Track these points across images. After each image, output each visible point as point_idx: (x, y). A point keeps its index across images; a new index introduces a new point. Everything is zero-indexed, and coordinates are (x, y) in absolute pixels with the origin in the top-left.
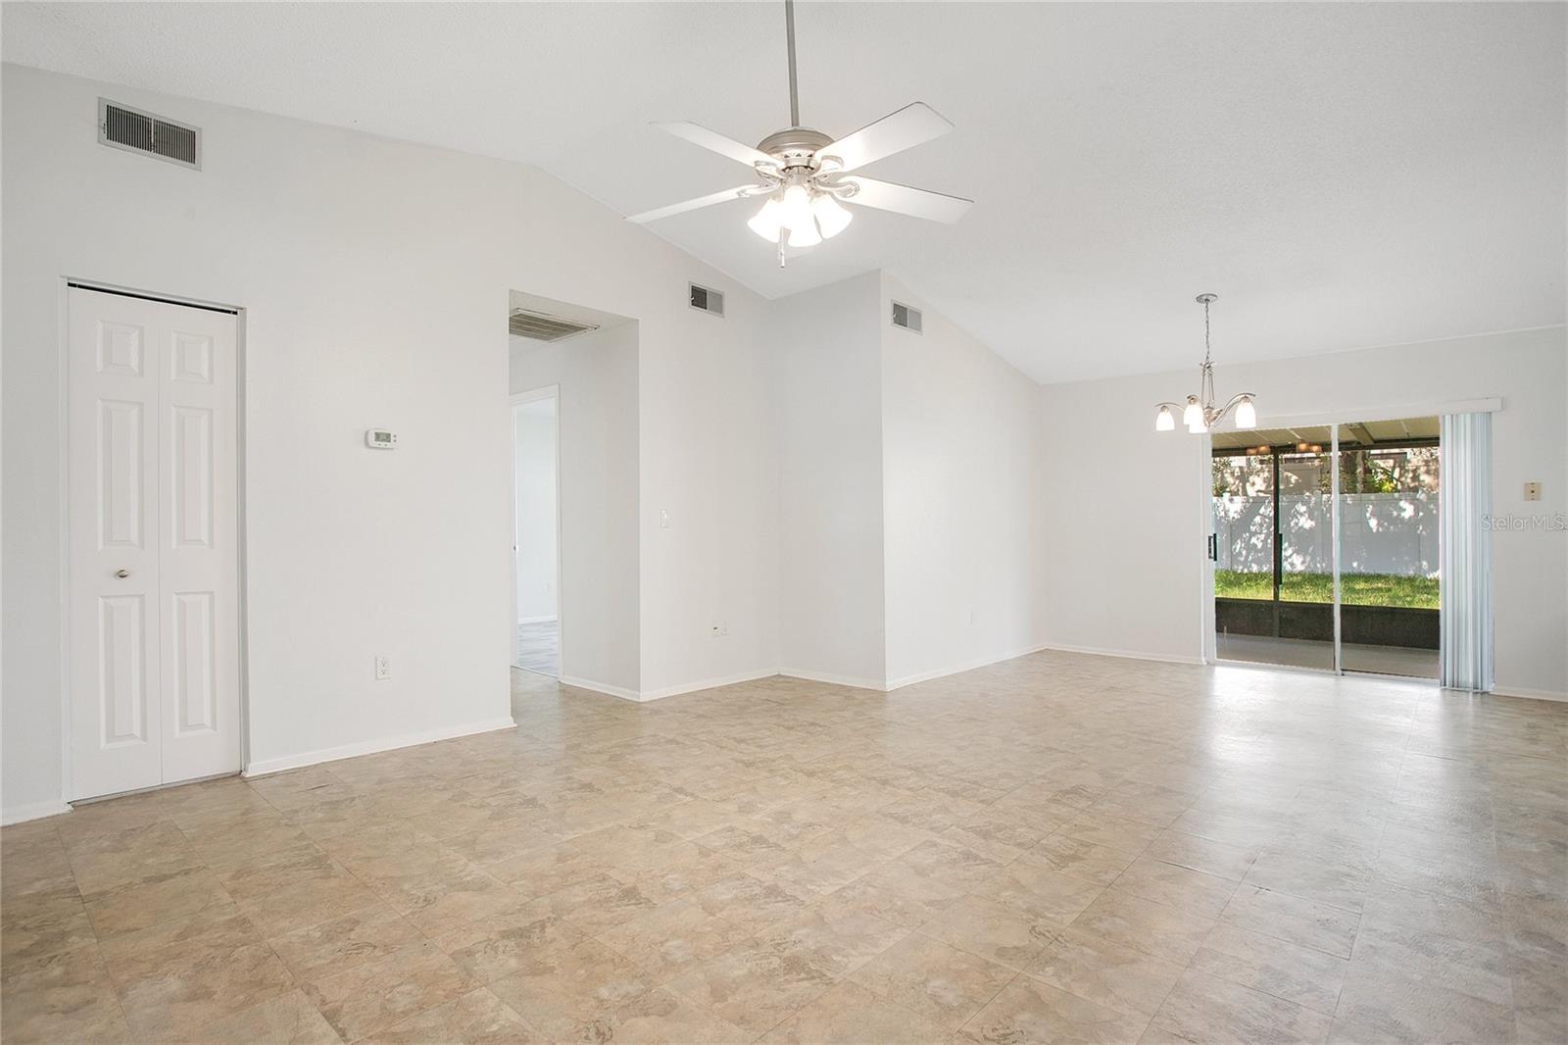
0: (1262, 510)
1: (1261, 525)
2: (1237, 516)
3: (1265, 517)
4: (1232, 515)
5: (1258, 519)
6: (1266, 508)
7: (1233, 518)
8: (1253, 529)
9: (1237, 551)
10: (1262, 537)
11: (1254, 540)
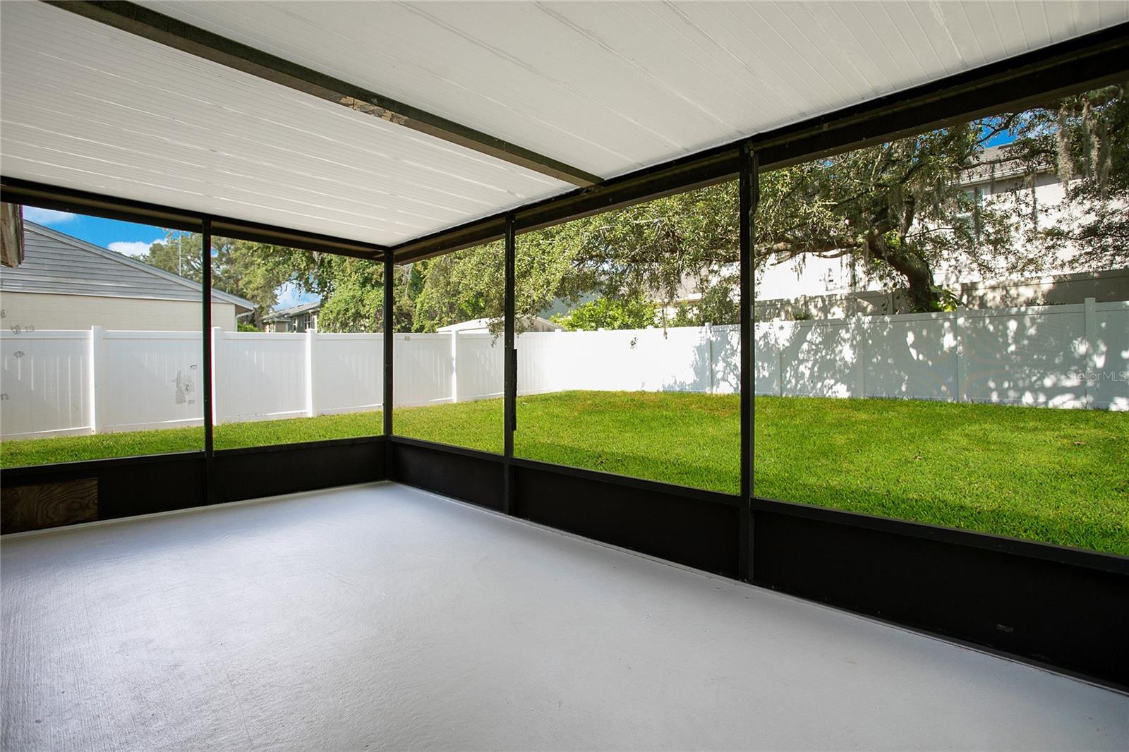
0: (809, 336)
1: (809, 352)
2: (787, 344)
3: (812, 343)
4: (781, 342)
5: (805, 346)
6: (812, 334)
7: (783, 345)
8: (801, 356)
9: (788, 379)
10: (809, 364)
11: (802, 368)
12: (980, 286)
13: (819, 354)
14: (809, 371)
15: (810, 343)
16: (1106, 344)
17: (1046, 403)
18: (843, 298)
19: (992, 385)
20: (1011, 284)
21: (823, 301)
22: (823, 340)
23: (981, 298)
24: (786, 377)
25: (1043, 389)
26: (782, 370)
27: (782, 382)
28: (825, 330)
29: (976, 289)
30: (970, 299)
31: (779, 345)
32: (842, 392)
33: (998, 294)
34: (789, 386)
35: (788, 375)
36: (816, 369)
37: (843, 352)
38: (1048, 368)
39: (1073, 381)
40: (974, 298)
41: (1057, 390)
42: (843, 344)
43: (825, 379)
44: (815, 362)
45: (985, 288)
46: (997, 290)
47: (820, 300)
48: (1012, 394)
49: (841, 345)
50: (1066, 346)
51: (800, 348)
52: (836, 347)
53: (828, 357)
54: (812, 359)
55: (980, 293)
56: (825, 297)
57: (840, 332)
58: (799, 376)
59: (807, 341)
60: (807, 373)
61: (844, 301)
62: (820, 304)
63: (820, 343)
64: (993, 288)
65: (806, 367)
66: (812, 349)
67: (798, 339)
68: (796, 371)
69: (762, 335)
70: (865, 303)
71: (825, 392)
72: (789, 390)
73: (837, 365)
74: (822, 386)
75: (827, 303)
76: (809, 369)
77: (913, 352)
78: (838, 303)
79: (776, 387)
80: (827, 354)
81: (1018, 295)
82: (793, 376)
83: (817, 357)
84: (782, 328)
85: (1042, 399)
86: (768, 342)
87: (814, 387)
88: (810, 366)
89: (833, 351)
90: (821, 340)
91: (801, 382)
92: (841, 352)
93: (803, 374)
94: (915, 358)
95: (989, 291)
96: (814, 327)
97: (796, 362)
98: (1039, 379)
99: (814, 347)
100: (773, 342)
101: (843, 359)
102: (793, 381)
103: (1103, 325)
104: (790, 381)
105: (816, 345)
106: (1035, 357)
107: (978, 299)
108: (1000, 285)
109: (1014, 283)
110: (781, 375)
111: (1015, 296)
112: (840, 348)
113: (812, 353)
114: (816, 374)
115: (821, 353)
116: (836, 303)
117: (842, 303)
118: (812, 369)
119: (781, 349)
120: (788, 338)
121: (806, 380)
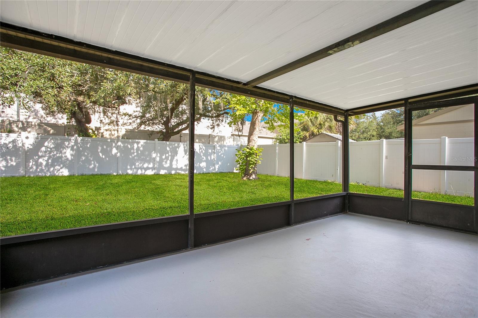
0: (46, 144)
1: (45, 152)
2: (31, 147)
3: (48, 148)
4: (27, 146)
5: (43, 149)
6: (48, 143)
7: (28, 147)
8: (40, 154)
9: (30, 166)
10: (46, 158)
11: (41, 160)
12: (102, 129)
13: (52, 153)
14: (46, 162)
15: (47, 147)
16: (160, 154)
17: (145, 173)
18: (36, 124)
19: (129, 167)
20: (113, 130)
21: (23, 124)
22: (55, 146)
23: (102, 133)
24: (29, 165)
25: (144, 168)
26: (27, 161)
27: (26, 168)
28: (56, 141)
29: (100, 130)
30: (98, 133)
31: (25, 147)
32: (65, 172)
33: (109, 132)
34: (31, 170)
35: (31, 164)
36: (50, 161)
37: (67, 153)
38: (145, 161)
39: (151, 165)
40: (99, 133)
41: (148, 168)
42: (67, 149)
43: (56, 166)
44: (50, 157)
45: (104, 130)
46: (108, 131)
47: (21, 123)
48: (135, 170)
49: (66, 149)
50: (150, 155)
51: (40, 150)
52: (62, 150)
53: (58, 155)
54: (48, 156)
55: (101, 131)
56: (24, 122)
57: (65, 143)
58: (38, 165)
59: (45, 146)
60: (44, 163)
61: (37, 126)
62: (20, 125)
63: (53, 148)
64: (106, 130)
65: (43, 160)
66: (48, 151)
67: (38, 145)
68: (37, 162)
69: (12, 140)
70: (49, 129)
71: (55, 173)
72: (32, 172)
73: (63, 159)
74: (53, 169)
75: (25, 125)
76: (45, 161)
77: (101, 154)
78: (33, 127)
79: (22, 172)
80: (57, 154)
81: (115, 134)
82: (34, 165)
83: (51, 155)
84: (27, 138)
85: (143, 171)
86: (16, 145)
87: (48, 170)
88: (46, 159)
89: (61, 152)
90: (54, 146)
91: (40, 168)
92: (65, 153)
93: (41, 164)
94: (101, 156)
95: (105, 131)
96: (49, 139)
97: (37, 157)
98: (143, 165)
99: (49, 149)
100: (20, 145)
101: (66, 156)
102: (35, 167)
103: (159, 148)
104: (32, 168)
105: (50, 148)
106: (142, 157)
107: (101, 133)
108: (109, 130)
109: (114, 130)
110: (26, 164)
111: (113, 134)
112: (65, 151)
113: (48, 152)
114: (50, 164)
115: (54, 152)
116: (31, 126)
117: (35, 127)
118: (47, 161)
119: (26, 150)
120: (32, 143)
121: (43, 166)
